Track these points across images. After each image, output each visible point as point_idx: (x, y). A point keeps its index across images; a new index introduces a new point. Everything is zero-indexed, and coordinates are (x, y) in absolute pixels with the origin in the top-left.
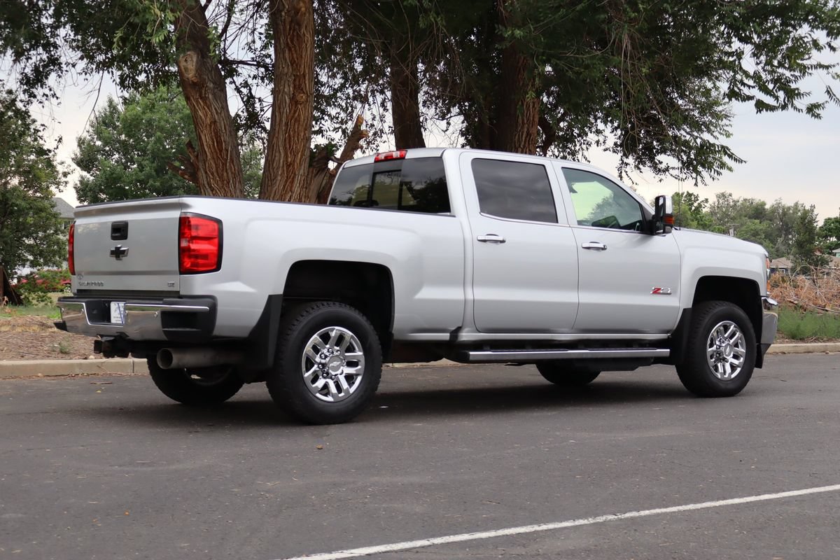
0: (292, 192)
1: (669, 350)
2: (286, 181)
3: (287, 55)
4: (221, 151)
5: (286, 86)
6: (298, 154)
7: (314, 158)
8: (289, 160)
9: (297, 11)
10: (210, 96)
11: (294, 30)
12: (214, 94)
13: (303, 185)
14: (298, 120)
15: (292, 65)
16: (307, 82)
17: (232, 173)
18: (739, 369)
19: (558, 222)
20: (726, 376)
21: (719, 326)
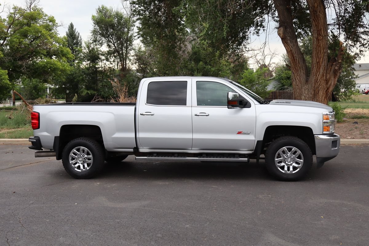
0: (320, 72)
2: (317, 68)
3: (314, 23)
4: (294, 60)
5: (315, 35)
6: (321, 58)
7: (330, 59)
8: (318, 61)
9: (314, 7)
10: (289, 42)
11: (315, 14)
12: (290, 41)
13: (325, 69)
14: (319, 46)
15: (316, 26)
16: (322, 32)
17: (299, 67)
18: (298, 169)
19: (186, 105)
20: (289, 172)
21: (285, 148)
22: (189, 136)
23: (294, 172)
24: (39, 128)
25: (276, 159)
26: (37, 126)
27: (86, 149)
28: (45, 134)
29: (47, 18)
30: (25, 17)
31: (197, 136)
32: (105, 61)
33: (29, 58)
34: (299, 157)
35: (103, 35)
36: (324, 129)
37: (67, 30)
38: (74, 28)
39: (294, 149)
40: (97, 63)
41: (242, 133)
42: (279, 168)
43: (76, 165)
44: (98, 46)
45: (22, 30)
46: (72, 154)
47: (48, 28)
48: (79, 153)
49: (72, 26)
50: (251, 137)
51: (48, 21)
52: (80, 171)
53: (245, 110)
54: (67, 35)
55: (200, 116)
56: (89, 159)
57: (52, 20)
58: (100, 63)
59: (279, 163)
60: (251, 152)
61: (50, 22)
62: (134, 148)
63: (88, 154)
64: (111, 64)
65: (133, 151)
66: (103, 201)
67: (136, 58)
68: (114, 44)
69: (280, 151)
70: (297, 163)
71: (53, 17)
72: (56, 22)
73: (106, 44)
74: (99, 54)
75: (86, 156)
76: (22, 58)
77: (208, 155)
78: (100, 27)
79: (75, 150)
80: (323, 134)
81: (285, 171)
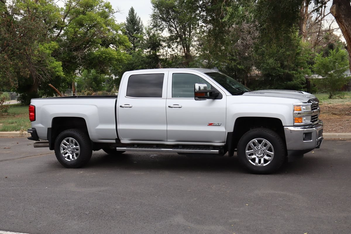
1: (218, 151)
10: (343, 21)
12: (345, 20)
18: (269, 162)
19: (162, 97)
20: (260, 165)
21: (256, 140)
22: (163, 128)
23: (264, 165)
24: (35, 120)
25: (247, 151)
26: (34, 118)
27: (74, 140)
28: (40, 125)
29: (103, 4)
30: (81, 5)
31: (171, 128)
32: (166, 48)
33: (85, 48)
34: (270, 150)
35: (163, 19)
36: (294, 120)
37: (127, 16)
38: (135, 12)
39: (264, 141)
40: (158, 50)
41: (213, 125)
42: (250, 161)
43: (66, 155)
44: (159, 32)
45: (77, 18)
46: (63, 144)
47: (104, 16)
48: (68, 144)
49: (132, 11)
50: (222, 129)
51: (104, 7)
52: (69, 160)
53: (217, 101)
54: (127, 21)
55: (173, 108)
56: (77, 150)
57: (108, 6)
58: (161, 51)
59: (250, 155)
60: (223, 144)
61: (106, 8)
62: (116, 139)
63: (76, 145)
64: (173, 50)
65: (115, 142)
66: (72, 187)
67: (198, 43)
68: (176, 29)
69: (250, 143)
70: (268, 155)
71: (109, 3)
72: (113, 8)
73: (167, 29)
74: (160, 40)
75: (74, 147)
76: (77, 49)
77: (184, 146)
78: (161, 10)
79: (65, 141)
80: (294, 126)
81: (256, 163)
